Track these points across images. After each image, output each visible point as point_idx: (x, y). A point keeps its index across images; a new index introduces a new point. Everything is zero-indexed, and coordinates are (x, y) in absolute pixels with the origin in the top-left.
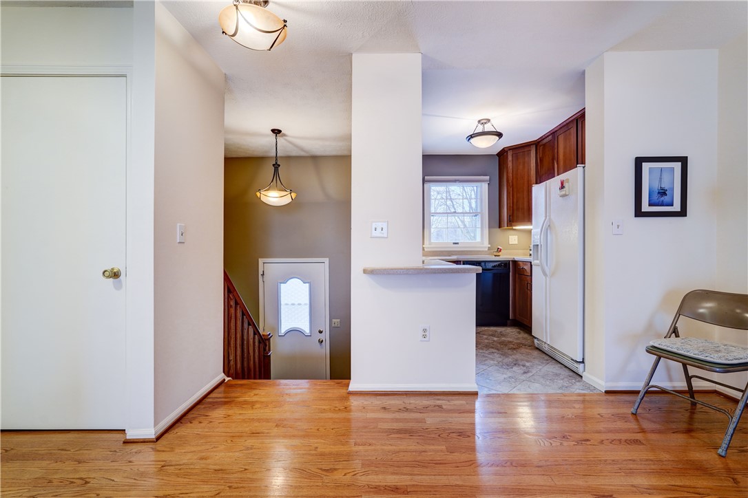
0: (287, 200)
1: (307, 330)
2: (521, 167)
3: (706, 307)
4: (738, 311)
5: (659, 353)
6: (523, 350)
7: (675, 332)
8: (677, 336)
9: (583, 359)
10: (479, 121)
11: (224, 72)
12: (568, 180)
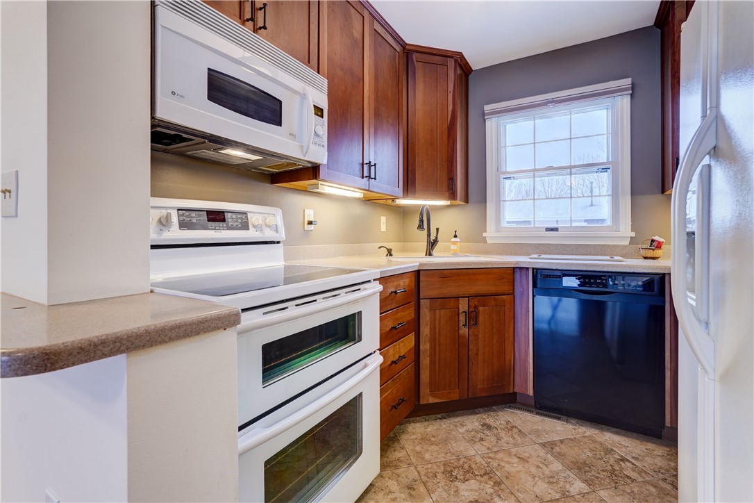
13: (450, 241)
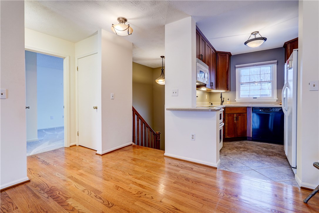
9: (296, 166)
10: (252, 34)
11: (132, 42)
13: (227, 101)
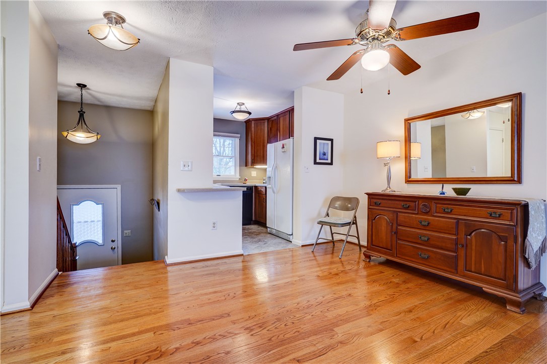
0: (93, 139)
1: (100, 241)
2: (259, 131)
3: (338, 204)
4: (349, 205)
5: (322, 223)
6: (262, 235)
7: (328, 215)
8: (328, 216)
9: (292, 233)
10: (238, 104)
11: (58, 43)
12: (286, 144)
